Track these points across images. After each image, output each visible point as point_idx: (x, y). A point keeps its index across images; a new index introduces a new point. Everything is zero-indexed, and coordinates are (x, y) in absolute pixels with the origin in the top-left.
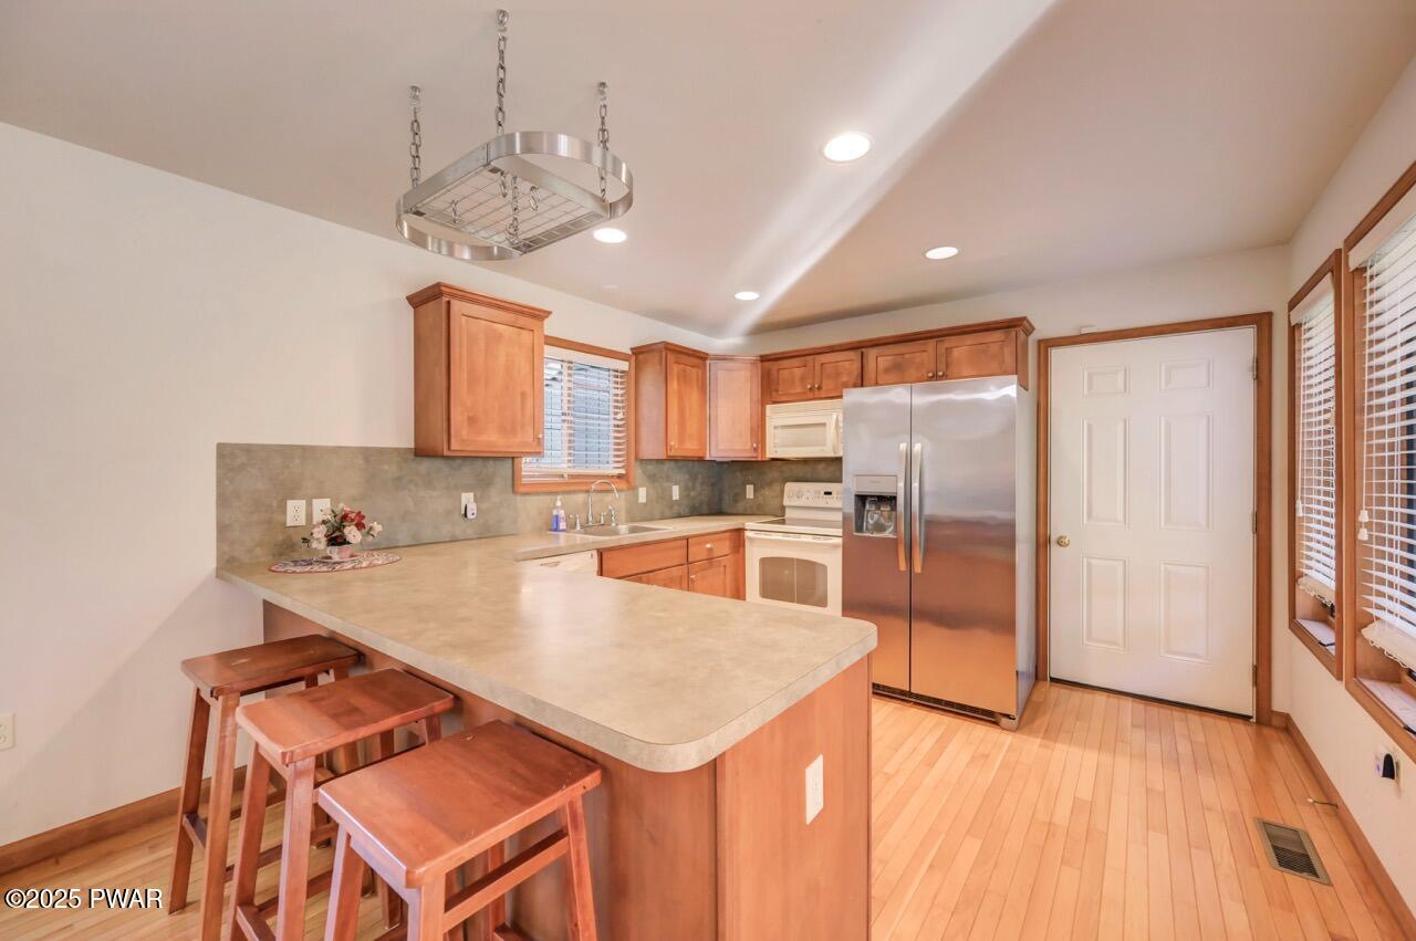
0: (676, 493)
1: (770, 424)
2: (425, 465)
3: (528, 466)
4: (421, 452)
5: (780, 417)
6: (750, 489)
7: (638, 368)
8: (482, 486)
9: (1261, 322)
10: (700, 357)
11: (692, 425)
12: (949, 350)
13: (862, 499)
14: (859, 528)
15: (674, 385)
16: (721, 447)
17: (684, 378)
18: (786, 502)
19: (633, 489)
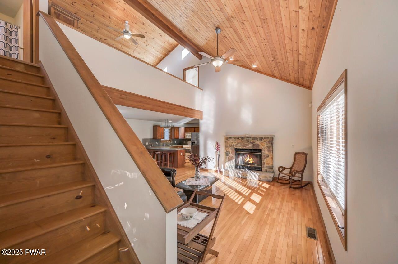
0: (175, 142)
1: (186, 135)
2: (154, 140)
3: (162, 139)
4: (154, 138)
5: (187, 134)
6: (184, 142)
7: (171, 129)
8: (158, 142)
10: (178, 128)
11: (177, 135)
13: (193, 143)
14: (193, 145)
15: (175, 131)
16: (180, 137)
17: (176, 130)
18: (188, 143)
19: (171, 142)
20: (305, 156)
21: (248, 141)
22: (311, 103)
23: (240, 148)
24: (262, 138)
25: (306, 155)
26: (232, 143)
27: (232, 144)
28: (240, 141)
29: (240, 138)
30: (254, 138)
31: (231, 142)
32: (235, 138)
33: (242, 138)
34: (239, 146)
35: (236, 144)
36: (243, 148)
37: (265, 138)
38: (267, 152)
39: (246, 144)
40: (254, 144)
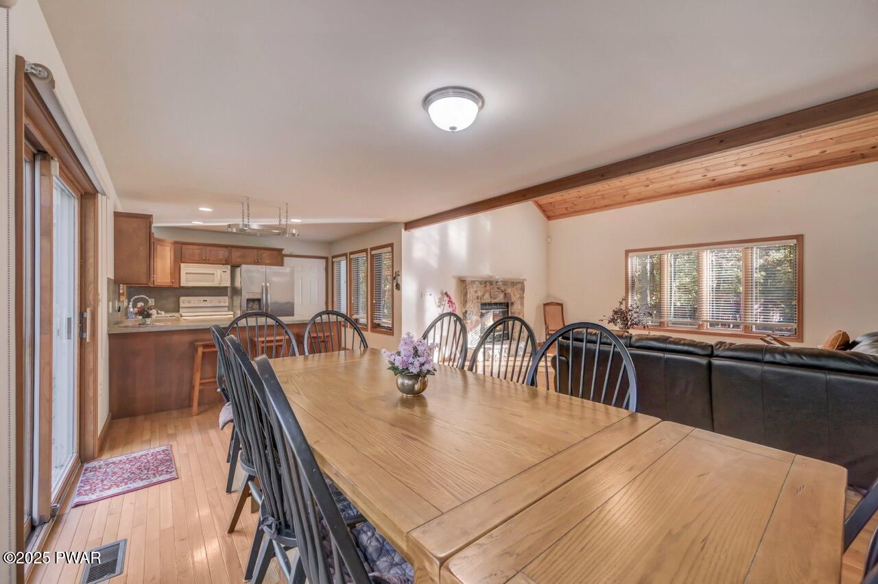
1: (183, 272)
5: (186, 268)
9: (326, 258)
12: (261, 254)
13: (250, 301)
16: (159, 281)
18: (182, 306)
20: (560, 307)
21: (498, 288)
22: (549, 237)
23: (488, 301)
24: (513, 282)
25: (561, 305)
26: (476, 292)
27: (476, 295)
28: (488, 288)
29: (488, 283)
30: (505, 283)
31: (475, 289)
32: (481, 283)
33: (491, 283)
34: (487, 299)
35: (482, 294)
36: (493, 301)
37: (517, 283)
38: (519, 307)
39: (496, 295)
40: (505, 294)
